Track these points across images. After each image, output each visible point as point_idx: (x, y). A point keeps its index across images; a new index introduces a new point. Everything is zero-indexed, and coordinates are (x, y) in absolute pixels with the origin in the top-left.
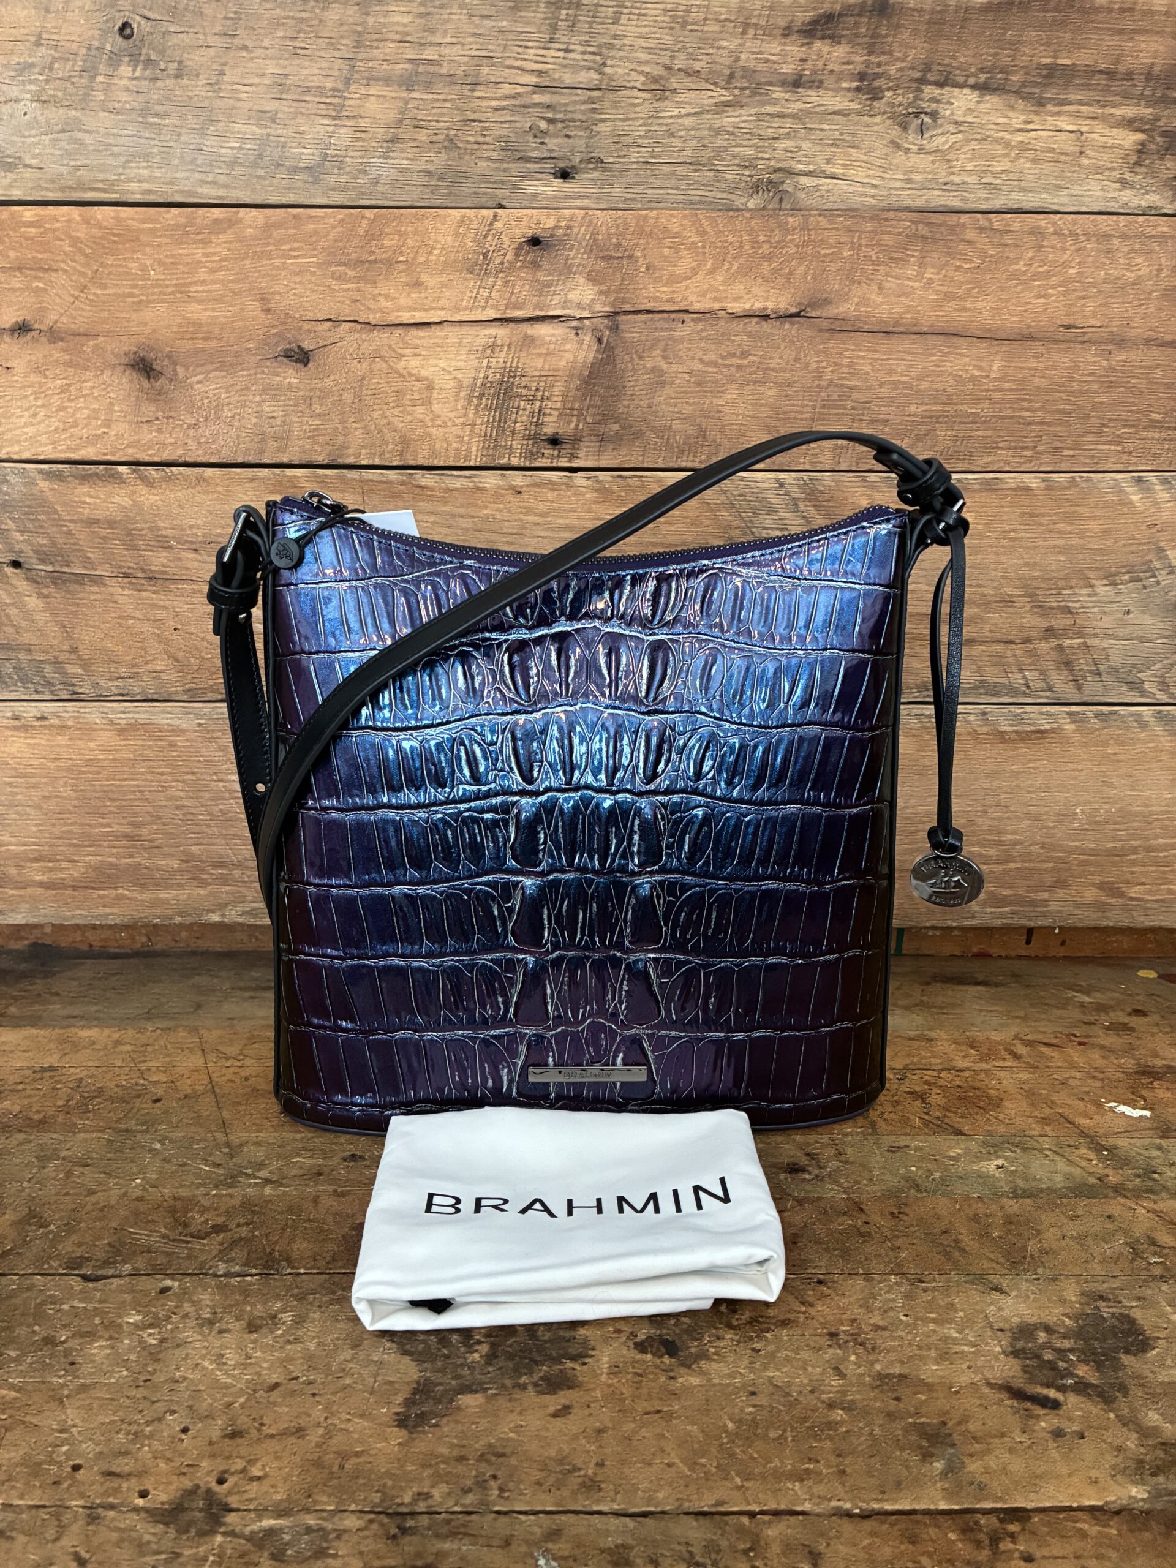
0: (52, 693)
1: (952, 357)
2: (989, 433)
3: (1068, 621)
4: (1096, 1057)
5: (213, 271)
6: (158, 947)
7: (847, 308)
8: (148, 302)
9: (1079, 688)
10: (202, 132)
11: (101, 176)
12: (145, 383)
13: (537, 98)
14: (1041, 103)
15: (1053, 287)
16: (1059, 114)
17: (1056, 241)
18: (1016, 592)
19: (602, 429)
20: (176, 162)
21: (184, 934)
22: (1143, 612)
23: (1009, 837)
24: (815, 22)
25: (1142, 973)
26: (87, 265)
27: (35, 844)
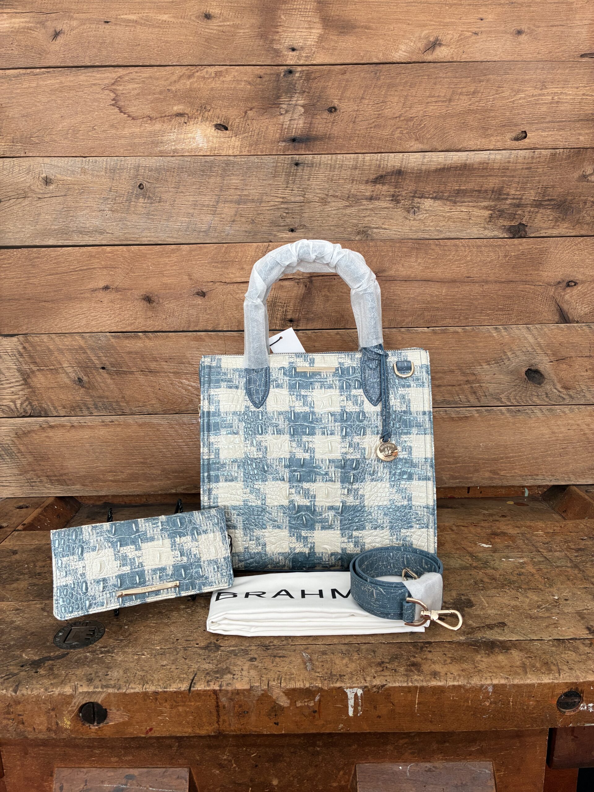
0: (115, 412)
1: (429, 288)
2: (443, 313)
3: (474, 378)
4: (479, 530)
5: (171, 266)
6: (150, 503)
7: (392, 273)
8: (149, 277)
9: (479, 401)
10: (168, 220)
11: (134, 236)
12: (148, 305)
13: (282, 206)
14: (455, 202)
15: (462, 264)
16: (461, 206)
17: (463, 248)
18: (455, 368)
19: (307, 316)
20: (159, 230)
21: (159, 498)
22: (500, 374)
23: (457, 455)
24: (377, 178)
25: (508, 503)
26: (129, 266)
27: (109, 466)
